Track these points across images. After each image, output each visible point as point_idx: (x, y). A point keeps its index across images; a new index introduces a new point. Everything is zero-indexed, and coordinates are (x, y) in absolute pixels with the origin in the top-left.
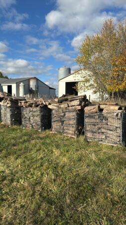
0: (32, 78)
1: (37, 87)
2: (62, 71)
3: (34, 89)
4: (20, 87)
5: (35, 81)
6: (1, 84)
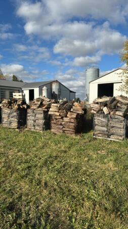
0: (54, 82)
1: (60, 90)
2: (90, 72)
3: (57, 93)
4: (43, 91)
5: (58, 84)
6: (21, 89)
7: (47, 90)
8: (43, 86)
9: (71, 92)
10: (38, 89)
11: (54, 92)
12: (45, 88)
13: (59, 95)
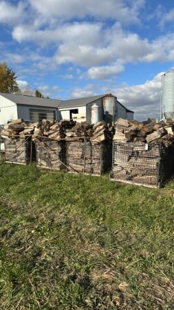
1: (116, 111)
3: (111, 113)
4: (93, 111)
5: (113, 99)
6: (57, 109)
7: (99, 108)
8: (92, 103)
9: (128, 111)
10: (85, 108)
11: (107, 112)
12: (95, 106)
13: (115, 116)
